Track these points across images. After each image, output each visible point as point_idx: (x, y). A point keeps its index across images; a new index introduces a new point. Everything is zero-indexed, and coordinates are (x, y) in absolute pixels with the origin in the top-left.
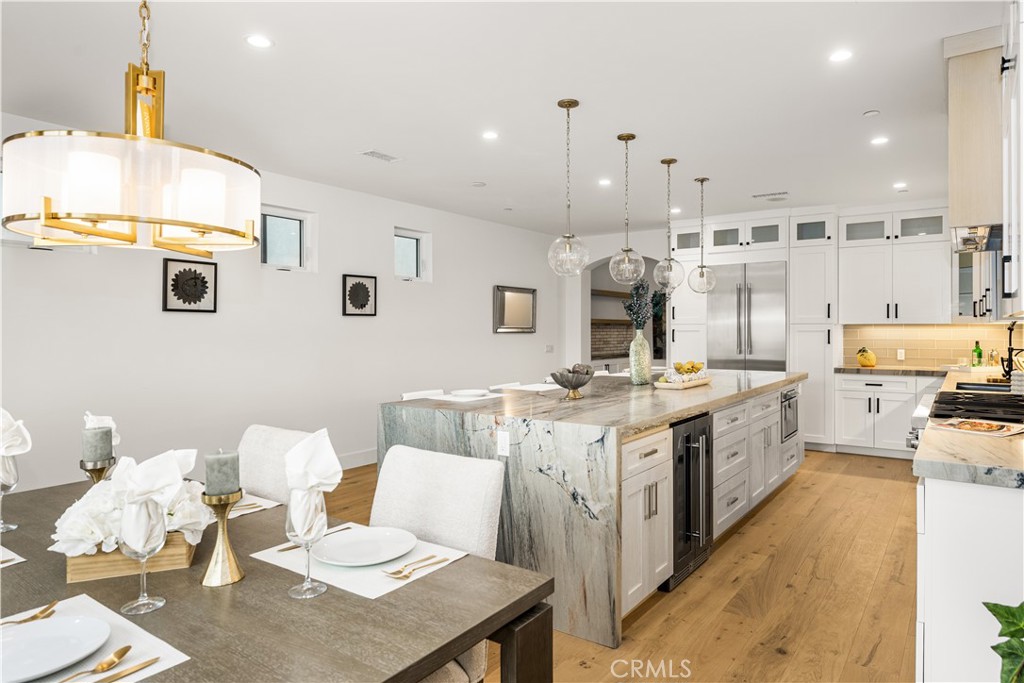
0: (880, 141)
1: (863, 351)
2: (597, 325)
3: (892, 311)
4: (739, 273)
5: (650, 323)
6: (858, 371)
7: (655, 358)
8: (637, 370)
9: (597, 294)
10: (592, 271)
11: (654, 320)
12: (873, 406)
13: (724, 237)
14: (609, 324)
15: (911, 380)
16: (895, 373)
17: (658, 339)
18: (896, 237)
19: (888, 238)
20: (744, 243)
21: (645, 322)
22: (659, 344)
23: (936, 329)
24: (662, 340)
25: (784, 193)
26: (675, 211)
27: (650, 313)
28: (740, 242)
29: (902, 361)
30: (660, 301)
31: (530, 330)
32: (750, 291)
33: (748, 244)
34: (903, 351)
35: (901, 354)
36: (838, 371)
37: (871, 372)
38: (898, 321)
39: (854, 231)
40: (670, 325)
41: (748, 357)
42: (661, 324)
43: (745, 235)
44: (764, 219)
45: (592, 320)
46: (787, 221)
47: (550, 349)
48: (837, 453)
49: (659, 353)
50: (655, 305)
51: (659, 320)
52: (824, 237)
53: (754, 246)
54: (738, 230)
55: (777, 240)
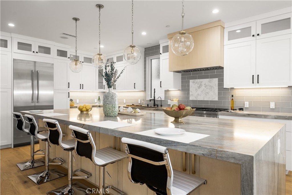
3: (82, 86)
4: (32, 65)
13: (23, 46)
18: (83, 62)
20: (35, 52)
28: (32, 51)
29: (78, 103)
33: (37, 52)
35: (78, 101)
38: (83, 90)
43: (35, 48)
44: (46, 43)
46: (54, 47)
52: (67, 57)
53: (39, 54)
54: (31, 45)
55: (50, 54)
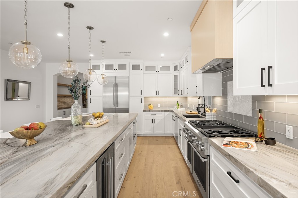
0: (166, 34)
1: (150, 105)
2: (60, 97)
3: (158, 93)
4: (114, 79)
5: (81, 96)
6: (149, 111)
7: (83, 108)
8: (74, 119)
9: (60, 85)
10: (58, 77)
11: (83, 95)
12: (154, 121)
13: (109, 67)
14: (66, 96)
15: (163, 113)
16: (159, 111)
17: (84, 101)
18: (159, 71)
19: (157, 71)
20: (115, 70)
21: (79, 96)
22: (85, 103)
23: (167, 98)
24: (86, 102)
25: (130, 53)
26: (92, 55)
27: (81, 93)
28: (114, 69)
30: (85, 89)
31: (29, 99)
32: (117, 86)
33: (117, 70)
34: (159, 104)
35: (159, 106)
36: (144, 111)
37: (153, 111)
38: (160, 96)
39: (148, 69)
40: (89, 97)
41: (117, 107)
42: (85, 96)
43: (116, 67)
44: (122, 62)
45: (58, 95)
46: (129, 63)
47: (38, 106)
48: (144, 136)
49: (85, 106)
50: (83, 90)
51: (84, 95)
52: (140, 69)
53: (119, 71)
54: (113, 65)
55: (126, 69)
